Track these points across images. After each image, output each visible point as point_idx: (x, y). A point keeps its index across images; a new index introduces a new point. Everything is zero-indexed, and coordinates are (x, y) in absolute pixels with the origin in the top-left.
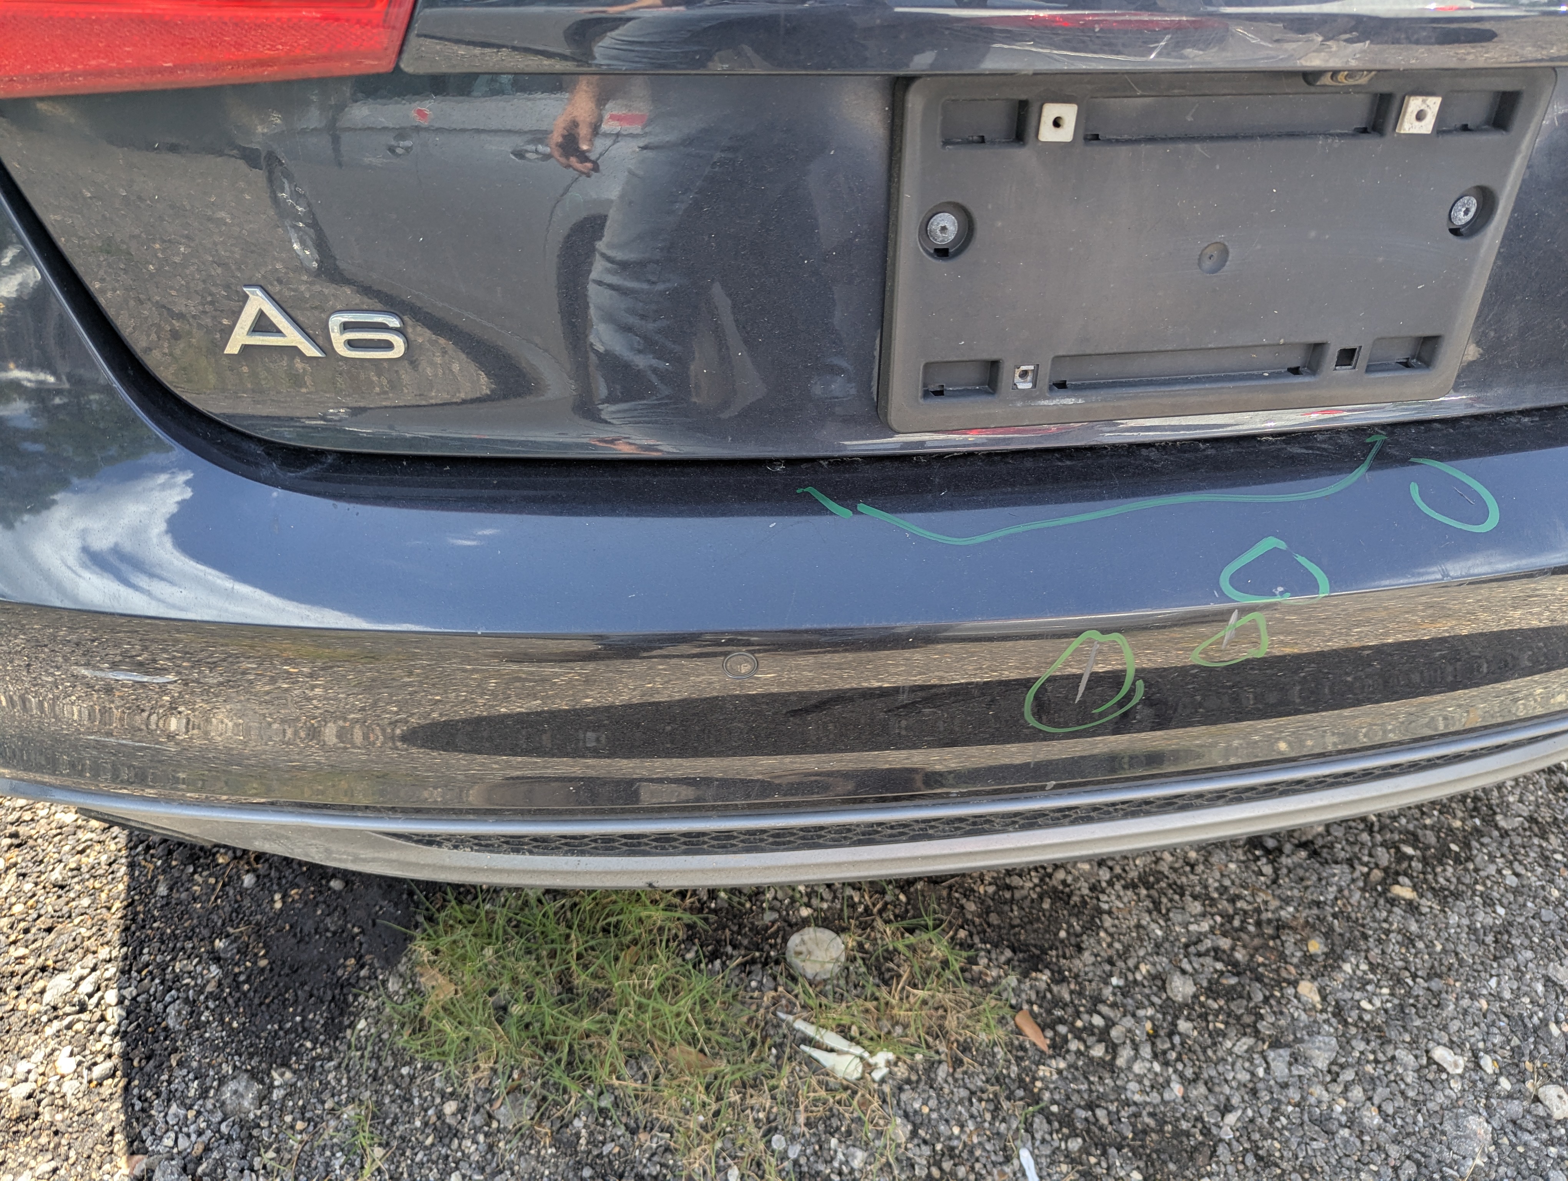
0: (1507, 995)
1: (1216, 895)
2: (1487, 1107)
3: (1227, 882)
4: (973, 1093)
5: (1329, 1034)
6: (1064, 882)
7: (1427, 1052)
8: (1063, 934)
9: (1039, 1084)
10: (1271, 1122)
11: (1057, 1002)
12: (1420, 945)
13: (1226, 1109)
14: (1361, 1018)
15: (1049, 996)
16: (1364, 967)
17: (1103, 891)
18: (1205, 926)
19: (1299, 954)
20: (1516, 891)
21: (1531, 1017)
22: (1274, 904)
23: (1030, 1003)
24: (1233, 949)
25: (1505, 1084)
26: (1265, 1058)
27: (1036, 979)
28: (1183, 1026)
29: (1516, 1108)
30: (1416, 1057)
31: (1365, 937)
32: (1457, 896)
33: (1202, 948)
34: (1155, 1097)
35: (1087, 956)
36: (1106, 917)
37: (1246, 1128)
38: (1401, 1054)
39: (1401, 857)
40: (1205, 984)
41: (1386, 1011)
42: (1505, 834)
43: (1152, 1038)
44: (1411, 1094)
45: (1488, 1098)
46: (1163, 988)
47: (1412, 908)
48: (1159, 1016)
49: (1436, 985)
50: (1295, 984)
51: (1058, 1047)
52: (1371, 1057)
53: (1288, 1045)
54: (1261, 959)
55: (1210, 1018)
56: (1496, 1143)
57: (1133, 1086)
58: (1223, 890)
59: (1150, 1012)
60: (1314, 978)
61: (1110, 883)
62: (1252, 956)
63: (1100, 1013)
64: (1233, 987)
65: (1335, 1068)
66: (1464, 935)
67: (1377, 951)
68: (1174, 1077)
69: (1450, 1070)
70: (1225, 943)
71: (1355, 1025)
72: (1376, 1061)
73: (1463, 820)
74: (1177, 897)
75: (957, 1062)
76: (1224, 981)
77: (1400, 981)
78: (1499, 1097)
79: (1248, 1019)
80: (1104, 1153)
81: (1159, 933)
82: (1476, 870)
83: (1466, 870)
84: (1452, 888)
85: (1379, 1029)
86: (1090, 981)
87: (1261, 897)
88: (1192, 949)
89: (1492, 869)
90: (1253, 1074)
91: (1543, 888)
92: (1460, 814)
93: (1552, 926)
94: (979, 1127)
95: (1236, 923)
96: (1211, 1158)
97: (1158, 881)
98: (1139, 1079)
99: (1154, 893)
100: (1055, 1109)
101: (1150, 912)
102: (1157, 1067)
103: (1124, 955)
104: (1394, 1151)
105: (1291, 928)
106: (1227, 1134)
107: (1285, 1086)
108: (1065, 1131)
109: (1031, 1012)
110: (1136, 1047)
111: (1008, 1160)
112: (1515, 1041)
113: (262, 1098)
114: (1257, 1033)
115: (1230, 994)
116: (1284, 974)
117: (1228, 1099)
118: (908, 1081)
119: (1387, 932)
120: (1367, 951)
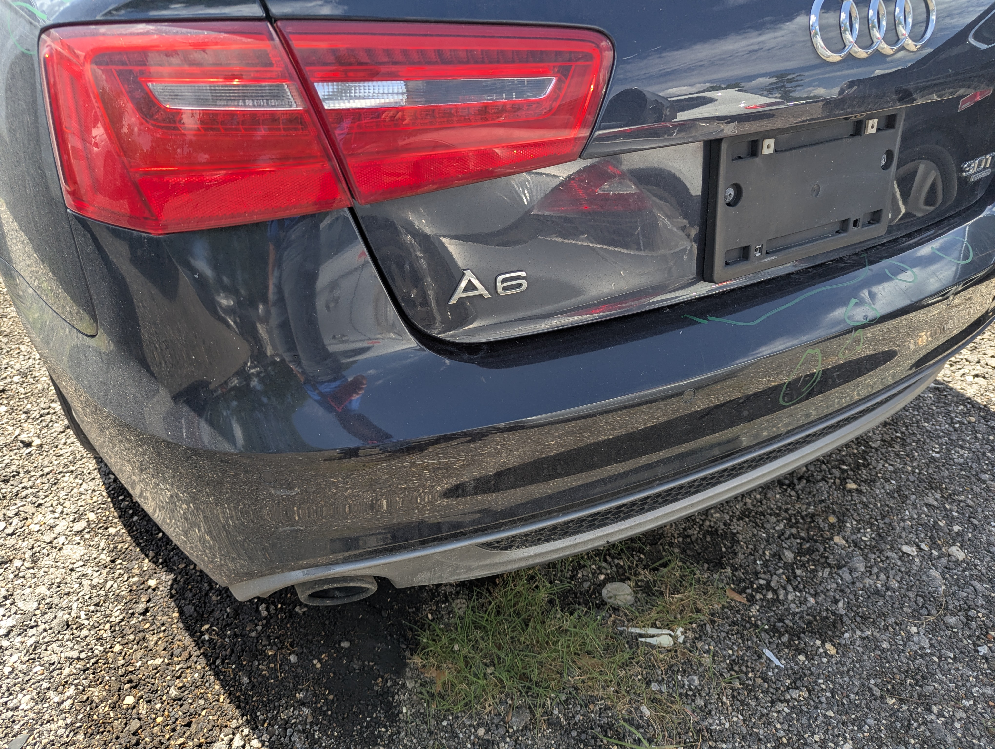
0: (915, 516)
1: (778, 512)
2: (933, 565)
3: (780, 504)
4: (728, 633)
5: (858, 556)
6: (710, 526)
7: (900, 549)
8: (724, 549)
9: (753, 619)
10: (856, 601)
11: (740, 581)
12: (871, 506)
13: (836, 602)
14: (866, 545)
15: (734, 578)
16: (855, 523)
17: (730, 525)
18: (782, 526)
19: (826, 525)
20: (895, 472)
21: (929, 521)
22: (804, 507)
23: (729, 584)
24: (799, 532)
25: (935, 553)
26: (838, 575)
27: (726, 572)
28: (798, 572)
29: (944, 561)
30: (896, 553)
31: (848, 510)
32: (874, 481)
33: (787, 535)
34: (804, 607)
35: (741, 556)
36: (738, 535)
37: (849, 607)
38: (890, 554)
39: (843, 471)
40: (797, 551)
41: (874, 538)
42: (877, 450)
43: (789, 581)
44: (903, 569)
45: (931, 561)
46: (780, 559)
47: (859, 491)
48: (786, 571)
49: (887, 520)
50: (832, 539)
51: (751, 600)
52: (879, 560)
53: (844, 566)
54: (812, 533)
55: (807, 565)
56: (944, 578)
57: (792, 606)
58: (780, 508)
59: (781, 571)
60: (838, 534)
61: (732, 520)
62: (808, 533)
63: (761, 578)
64: (809, 548)
65: (868, 569)
66: (885, 497)
67: (856, 514)
68: (807, 595)
69: (912, 554)
71: (865, 548)
72: (882, 561)
73: (857, 449)
74: (762, 517)
75: (713, 622)
76: (804, 547)
77: (872, 524)
78: (935, 559)
79: (822, 560)
80: (799, 638)
81: (764, 535)
82: (875, 468)
83: (870, 469)
84: (869, 478)
85: (875, 547)
86: (748, 566)
87: (797, 506)
88: (782, 537)
89: (880, 466)
90: (837, 584)
91: (903, 467)
92: (854, 447)
93: (916, 482)
94: (739, 647)
95: (793, 521)
96: (842, 624)
97: (750, 513)
98: (793, 601)
99: (751, 519)
100: (766, 627)
101: (755, 527)
102: (798, 594)
103: (755, 550)
104: (911, 595)
105: (817, 515)
106: (843, 612)
107: (853, 583)
108: (776, 635)
109: (731, 588)
110: (785, 588)
111: (760, 657)
112: (929, 534)
114: (829, 565)
115: (810, 551)
116: (826, 536)
117: (834, 597)
118: (696, 638)
119: (855, 505)
120: (852, 515)
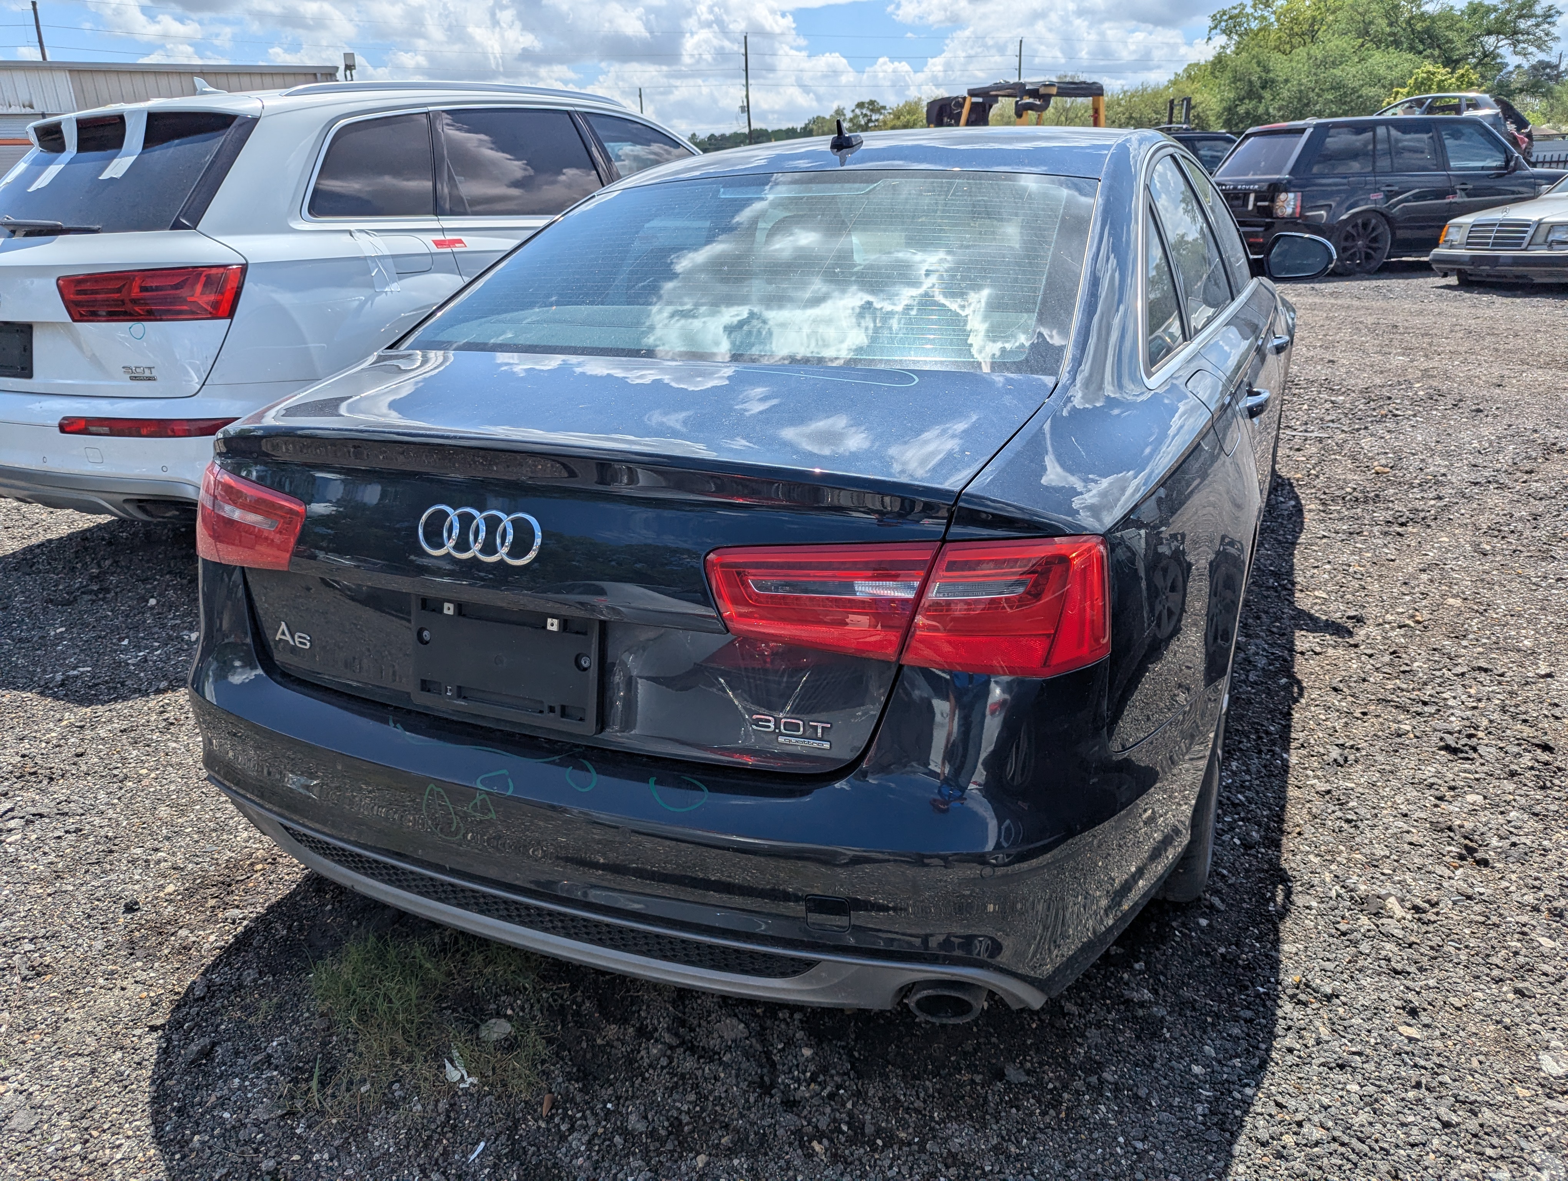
8: (612, 1076)
9: (524, 1126)
11: (572, 1100)
15: (572, 1095)
16: (745, 1166)
19: (716, 1141)
23: (559, 1094)
24: (688, 1124)
26: (639, 1174)
27: (573, 1085)
28: (617, 1139)
31: (766, 1154)
32: (847, 1164)
33: (669, 1113)
34: (567, 1159)
36: (641, 1079)
39: (837, 1130)
40: (650, 1129)
42: (922, 1151)
43: (596, 1136)
47: (811, 1155)
48: (611, 1129)
50: (698, 1154)
51: (551, 1118)
54: (696, 1136)
55: (636, 1144)
57: (564, 1150)
59: (609, 1125)
60: (710, 1155)
61: (663, 1068)
62: (694, 1132)
63: (584, 1113)
64: (662, 1136)
68: (586, 1156)
70: (685, 1119)
73: (909, 1135)
75: (500, 1099)
76: (661, 1132)
79: (652, 1154)
81: (659, 1099)
84: (849, 1160)
86: (598, 1100)
88: (664, 1112)
89: (887, 1163)
90: (627, 1178)
92: (911, 1130)
94: (478, 1126)
95: (704, 1115)
97: (690, 1078)
98: (570, 1149)
99: (681, 1082)
100: (517, 1137)
101: (666, 1089)
102: (583, 1148)
109: (556, 1097)
113: (255, 980)
114: (649, 1161)
118: (472, 1095)
